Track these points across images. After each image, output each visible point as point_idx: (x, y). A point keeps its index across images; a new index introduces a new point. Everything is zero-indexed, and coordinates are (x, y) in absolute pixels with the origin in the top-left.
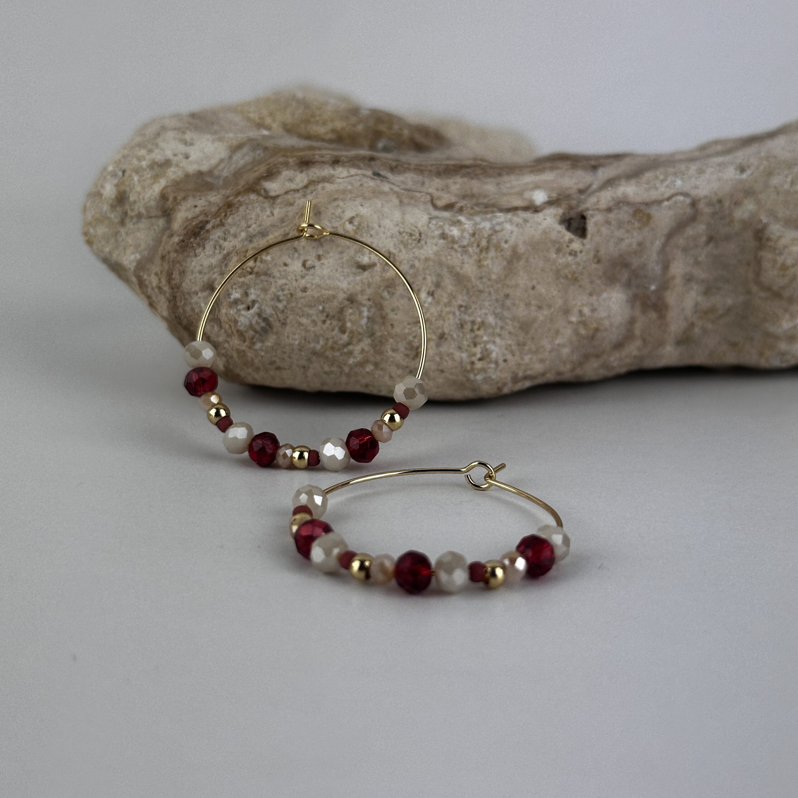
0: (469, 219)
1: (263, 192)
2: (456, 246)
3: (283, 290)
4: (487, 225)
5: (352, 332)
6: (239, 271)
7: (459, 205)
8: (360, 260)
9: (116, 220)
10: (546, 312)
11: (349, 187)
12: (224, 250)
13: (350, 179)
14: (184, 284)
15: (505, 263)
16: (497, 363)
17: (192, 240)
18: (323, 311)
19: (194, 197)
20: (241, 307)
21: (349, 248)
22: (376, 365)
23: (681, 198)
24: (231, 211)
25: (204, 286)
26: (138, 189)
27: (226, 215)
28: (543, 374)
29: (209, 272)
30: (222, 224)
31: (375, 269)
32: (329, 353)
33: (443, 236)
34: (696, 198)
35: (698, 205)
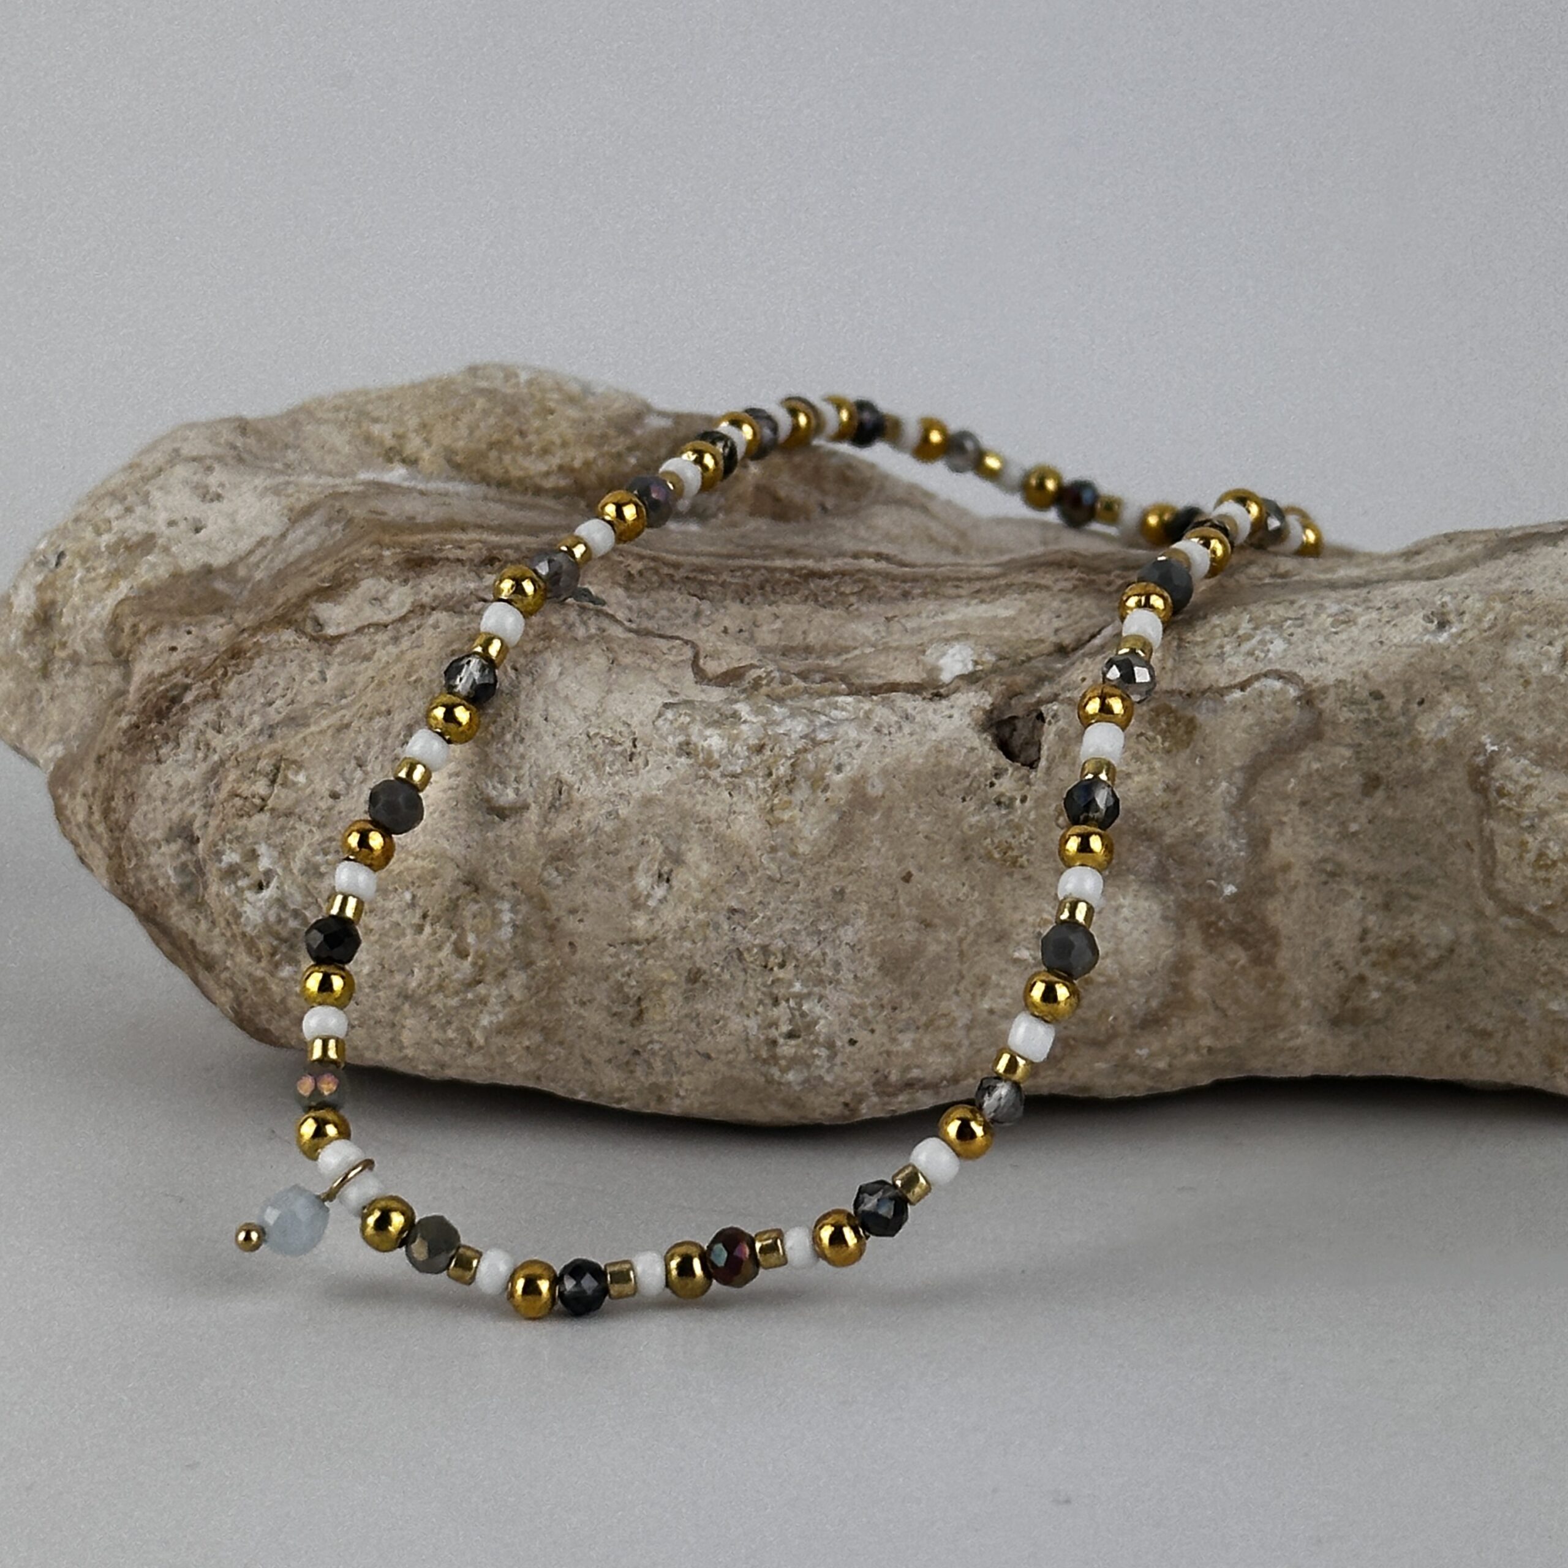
0: (758, 711)
1: (310, 626)
2: (715, 774)
4: (799, 726)
5: (480, 956)
8: (494, 793)
9: (33, 666)
10: (944, 935)
12: (214, 752)
14: (133, 824)
15: (834, 817)
16: (830, 1045)
17: (153, 725)
18: (413, 904)
19: (175, 626)
20: (244, 882)
23: (1278, 685)
24: (237, 665)
25: (171, 829)
26: (78, 599)
27: (225, 674)
29: (181, 800)
30: (215, 694)
31: (526, 815)
32: (436, 999)
33: (686, 749)
34: (1315, 686)
35: (1322, 701)
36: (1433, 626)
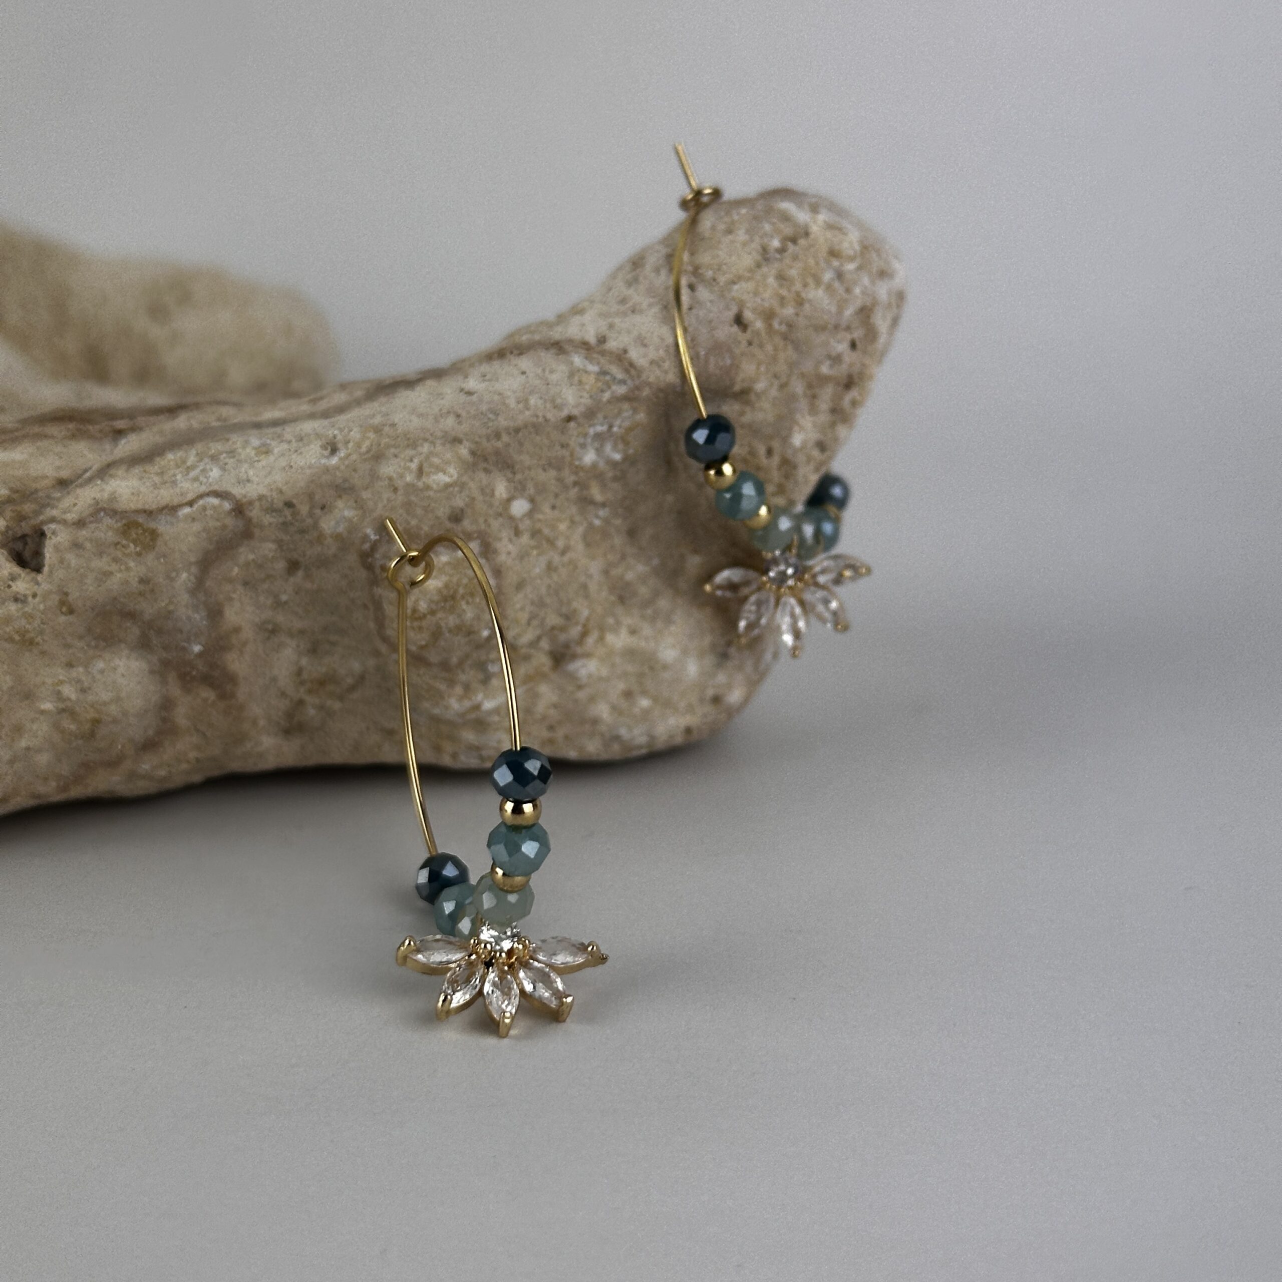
23: (215, 501)
34: (244, 500)
35: (251, 511)
36: (326, 453)
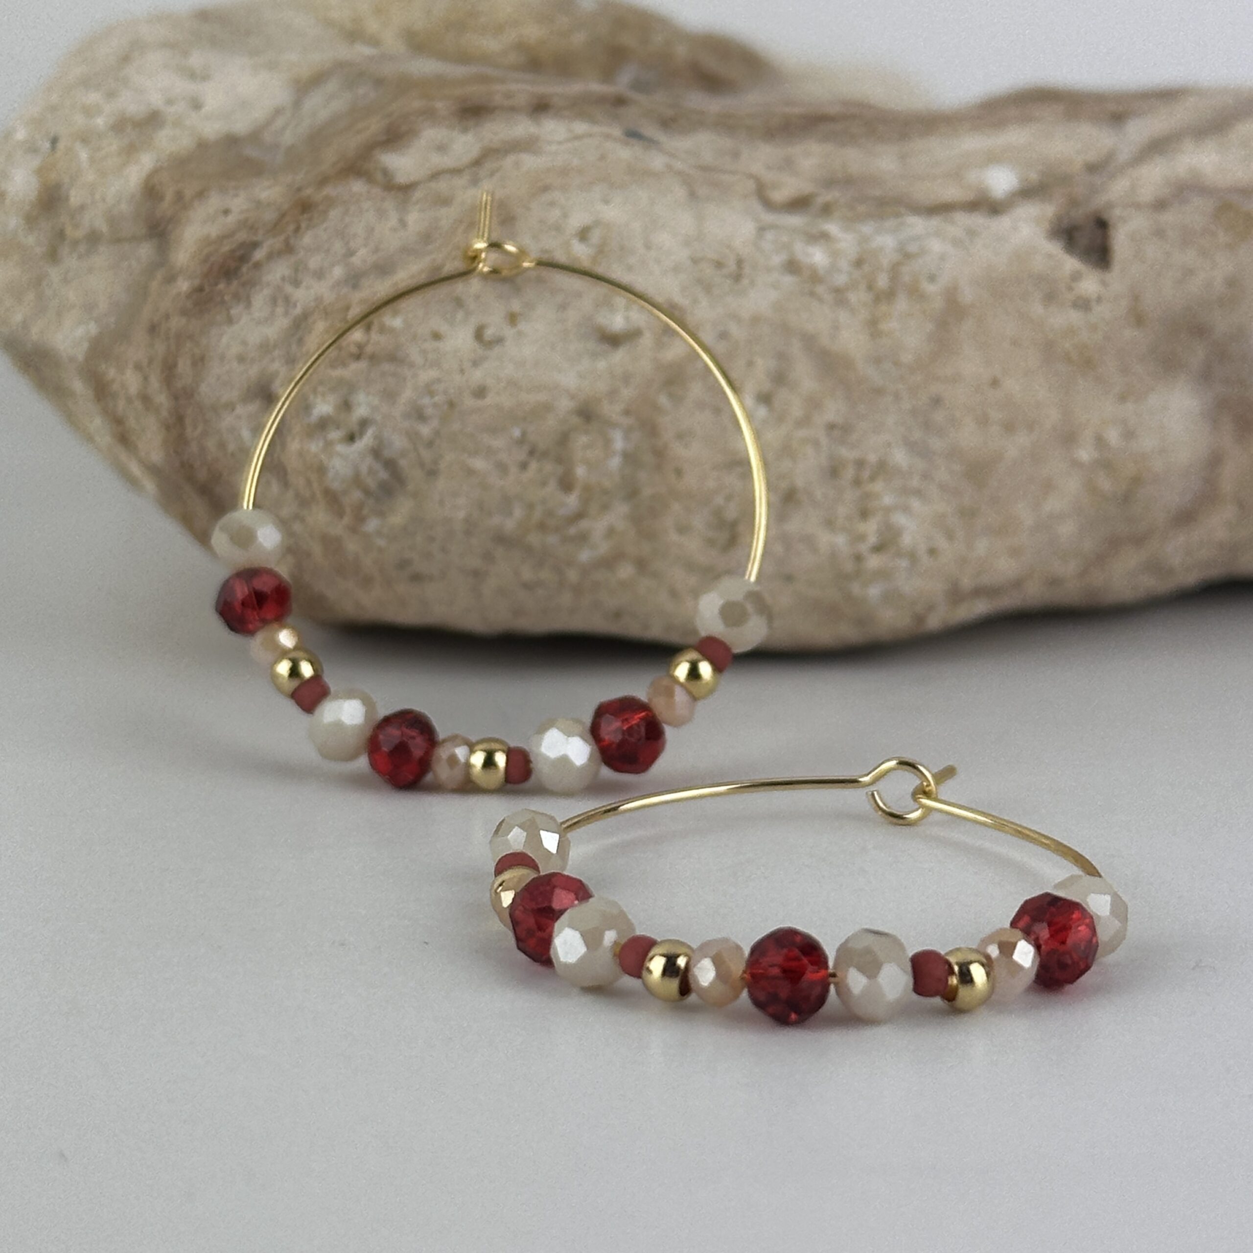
0: (847, 229)
1: (379, 176)
2: (820, 289)
3: (431, 394)
4: (887, 242)
5: (587, 489)
6: (332, 353)
7: (820, 200)
8: (605, 322)
9: (39, 250)
10: (1023, 439)
11: (576, 162)
12: (295, 306)
13: (576, 143)
14: (204, 388)
15: (930, 327)
16: (913, 557)
17: (221, 286)
18: (521, 441)
19: (222, 190)
20: (335, 435)
21: (579, 295)
22: (641, 565)
24: (310, 219)
25: (248, 389)
26: (90, 177)
27: (297, 230)
28: (1017, 584)
29: (260, 358)
30: (288, 249)
31: (640, 341)
32: (534, 539)
33: (792, 267)
